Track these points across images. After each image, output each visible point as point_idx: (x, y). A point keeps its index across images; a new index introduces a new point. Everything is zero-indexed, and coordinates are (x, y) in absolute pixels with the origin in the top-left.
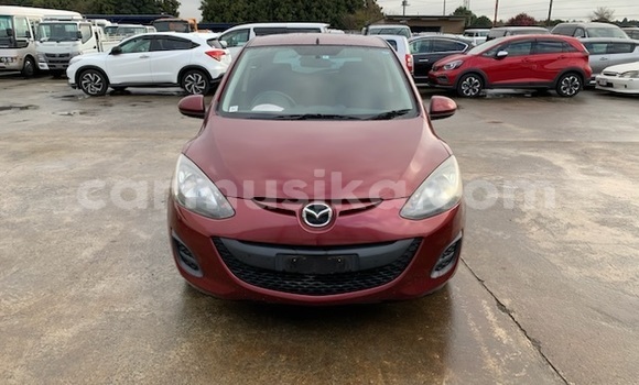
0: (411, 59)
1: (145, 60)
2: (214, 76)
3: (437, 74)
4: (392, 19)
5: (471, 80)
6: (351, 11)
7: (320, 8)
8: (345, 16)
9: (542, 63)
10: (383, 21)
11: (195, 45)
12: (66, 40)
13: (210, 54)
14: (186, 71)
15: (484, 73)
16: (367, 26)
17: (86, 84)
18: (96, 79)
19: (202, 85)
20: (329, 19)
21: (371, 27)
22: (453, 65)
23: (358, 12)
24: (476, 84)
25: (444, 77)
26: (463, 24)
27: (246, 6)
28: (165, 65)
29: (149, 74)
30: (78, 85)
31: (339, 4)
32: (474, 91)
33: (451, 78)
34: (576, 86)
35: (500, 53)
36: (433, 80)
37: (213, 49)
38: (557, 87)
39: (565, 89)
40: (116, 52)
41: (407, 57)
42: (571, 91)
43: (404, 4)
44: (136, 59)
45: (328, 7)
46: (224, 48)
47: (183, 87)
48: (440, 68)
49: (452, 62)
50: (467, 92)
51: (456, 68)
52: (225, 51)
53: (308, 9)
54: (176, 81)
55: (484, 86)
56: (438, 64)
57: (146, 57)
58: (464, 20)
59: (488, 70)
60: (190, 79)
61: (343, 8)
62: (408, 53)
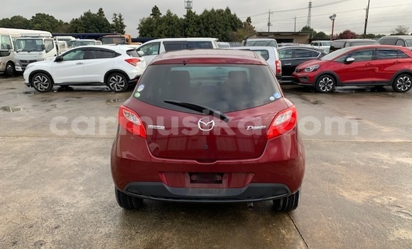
0: (279, 64)
1: (81, 66)
2: (131, 77)
3: (299, 74)
4: (261, 35)
5: (326, 80)
6: (234, 29)
7: (214, 28)
8: (231, 33)
9: (382, 67)
10: (255, 36)
11: (117, 55)
12: (34, 51)
13: (128, 61)
14: (110, 74)
15: (336, 74)
16: (245, 39)
17: (36, 84)
18: (44, 80)
19: (122, 84)
20: (220, 35)
21: (248, 40)
22: (312, 68)
23: (239, 30)
24: (330, 82)
25: (305, 78)
26: (308, 37)
27: (167, 27)
28: (95, 70)
29: (83, 76)
30: (31, 84)
31: (226, 25)
32: (329, 88)
33: (311, 78)
34: (408, 84)
35: (349, 60)
36: (297, 79)
37: (131, 57)
38: (394, 84)
39: (400, 86)
40: (59, 60)
41: (277, 62)
42: (405, 88)
43: (269, 24)
44: (74, 65)
45: (220, 27)
46: (140, 56)
47: (108, 85)
48: (302, 71)
49: (311, 66)
50: (324, 88)
51: (315, 70)
52: (140, 58)
53: (207, 29)
54: (103, 81)
55: (336, 84)
56: (299, 68)
57: (81, 64)
58: (309, 35)
59: (339, 72)
60: (113, 79)
61: (229, 27)
62: (278, 59)
